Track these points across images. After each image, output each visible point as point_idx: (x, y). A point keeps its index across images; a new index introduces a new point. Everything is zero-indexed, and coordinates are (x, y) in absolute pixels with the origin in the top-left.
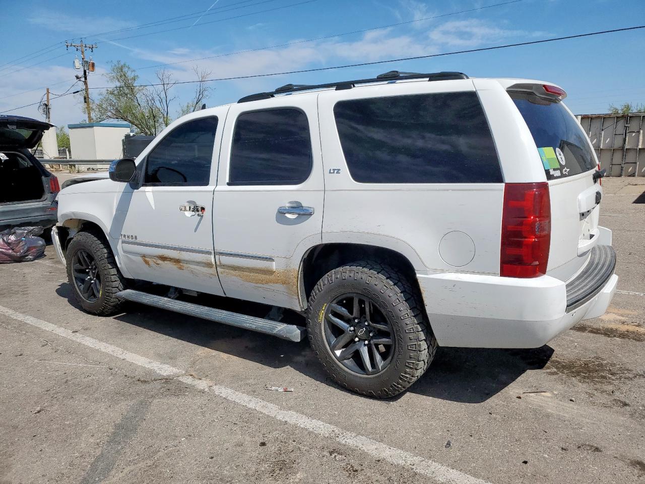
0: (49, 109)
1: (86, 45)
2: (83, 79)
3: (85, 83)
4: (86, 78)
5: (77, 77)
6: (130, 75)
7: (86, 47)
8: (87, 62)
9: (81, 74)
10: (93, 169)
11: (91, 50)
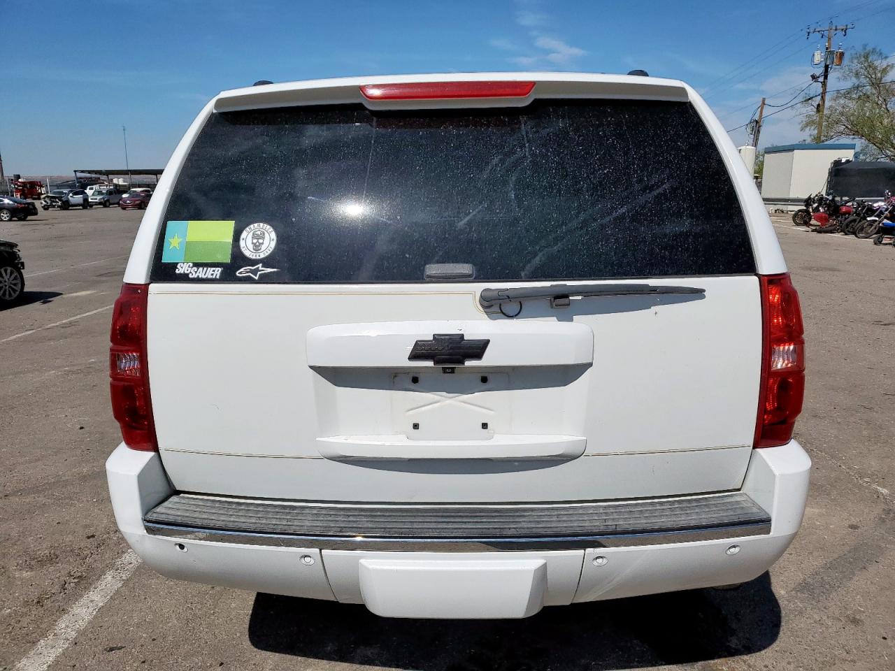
0: (760, 126)
1: (836, 27)
2: (821, 79)
3: (824, 84)
4: (826, 77)
5: (814, 77)
6: (880, 64)
7: (836, 30)
8: (832, 52)
9: (819, 71)
10: (783, 212)
11: (844, 33)
